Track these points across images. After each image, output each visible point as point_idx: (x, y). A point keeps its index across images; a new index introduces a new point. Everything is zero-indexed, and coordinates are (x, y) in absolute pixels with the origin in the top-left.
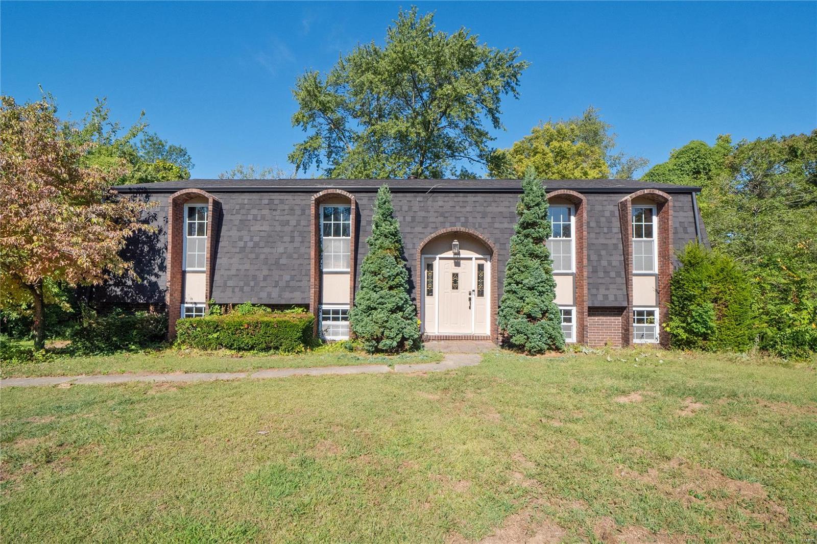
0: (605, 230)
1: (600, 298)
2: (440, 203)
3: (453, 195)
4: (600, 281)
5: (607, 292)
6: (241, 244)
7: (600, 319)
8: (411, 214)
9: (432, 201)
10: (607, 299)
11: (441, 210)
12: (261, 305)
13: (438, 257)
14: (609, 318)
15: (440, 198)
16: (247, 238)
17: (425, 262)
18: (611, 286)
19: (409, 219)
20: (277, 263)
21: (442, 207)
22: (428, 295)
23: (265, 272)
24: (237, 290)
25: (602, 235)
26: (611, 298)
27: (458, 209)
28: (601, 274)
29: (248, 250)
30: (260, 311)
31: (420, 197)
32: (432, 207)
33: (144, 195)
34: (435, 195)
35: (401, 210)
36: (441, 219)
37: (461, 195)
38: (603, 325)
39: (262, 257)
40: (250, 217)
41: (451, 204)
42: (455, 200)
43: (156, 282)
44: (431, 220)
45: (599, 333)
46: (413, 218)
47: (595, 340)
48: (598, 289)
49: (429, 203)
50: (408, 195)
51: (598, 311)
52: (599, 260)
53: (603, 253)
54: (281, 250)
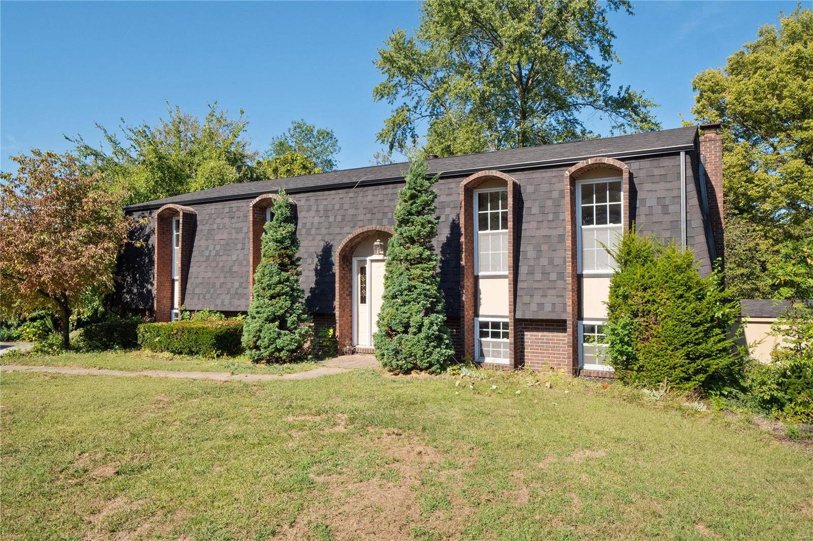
0: (551, 217)
1: (534, 307)
2: (370, 198)
3: (383, 187)
4: (536, 285)
5: (543, 300)
6: (207, 253)
7: (544, 336)
8: (342, 212)
9: (363, 197)
10: (543, 309)
11: (370, 206)
12: (218, 311)
13: (368, 259)
14: (556, 334)
15: (370, 190)
16: (211, 248)
17: (358, 266)
18: (551, 292)
19: (339, 218)
20: (230, 270)
21: (371, 202)
22: (362, 302)
23: (222, 280)
24: (201, 296)
25: (545, 223)
26: (548, 308)
27: (386, 203)
28: (538, 276)
29: (211, 258)
30: (214, 317)
31: (352, 193)
32: (362, 203)
33: (149, 211)
34: (366, 188)
35: (333, 209)
36: (369, 216)
37: (391, 186)
38: (549, 343)
39: (221, 265)
40: (215, 226)
41: (380, 197)
42: (385, 193)
43: (151, 290)
44: (360, 218)
45: (544, 353)
46: (344, 216)
47: (538, 363)
48: (532, 296)
49: (360, 198)
50: (340, 191)
51: (543, 325)
52: (538, 258)
53: (544, 247)
54: (234, 257)
